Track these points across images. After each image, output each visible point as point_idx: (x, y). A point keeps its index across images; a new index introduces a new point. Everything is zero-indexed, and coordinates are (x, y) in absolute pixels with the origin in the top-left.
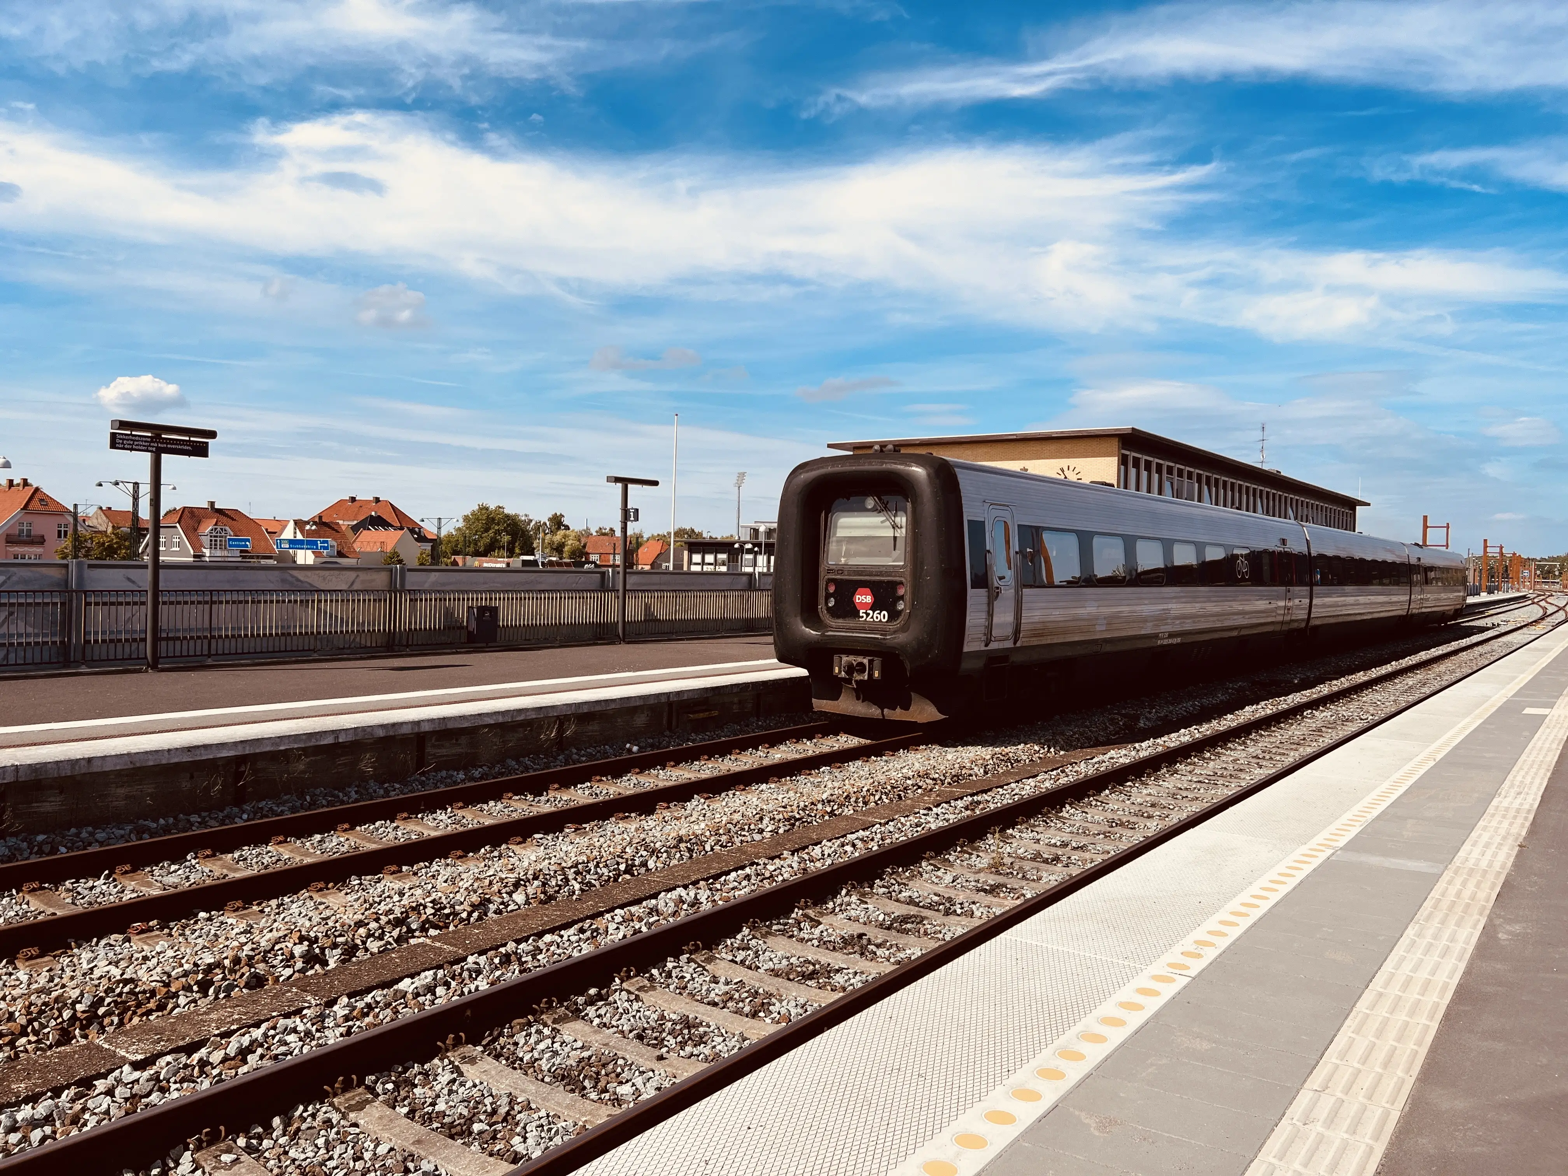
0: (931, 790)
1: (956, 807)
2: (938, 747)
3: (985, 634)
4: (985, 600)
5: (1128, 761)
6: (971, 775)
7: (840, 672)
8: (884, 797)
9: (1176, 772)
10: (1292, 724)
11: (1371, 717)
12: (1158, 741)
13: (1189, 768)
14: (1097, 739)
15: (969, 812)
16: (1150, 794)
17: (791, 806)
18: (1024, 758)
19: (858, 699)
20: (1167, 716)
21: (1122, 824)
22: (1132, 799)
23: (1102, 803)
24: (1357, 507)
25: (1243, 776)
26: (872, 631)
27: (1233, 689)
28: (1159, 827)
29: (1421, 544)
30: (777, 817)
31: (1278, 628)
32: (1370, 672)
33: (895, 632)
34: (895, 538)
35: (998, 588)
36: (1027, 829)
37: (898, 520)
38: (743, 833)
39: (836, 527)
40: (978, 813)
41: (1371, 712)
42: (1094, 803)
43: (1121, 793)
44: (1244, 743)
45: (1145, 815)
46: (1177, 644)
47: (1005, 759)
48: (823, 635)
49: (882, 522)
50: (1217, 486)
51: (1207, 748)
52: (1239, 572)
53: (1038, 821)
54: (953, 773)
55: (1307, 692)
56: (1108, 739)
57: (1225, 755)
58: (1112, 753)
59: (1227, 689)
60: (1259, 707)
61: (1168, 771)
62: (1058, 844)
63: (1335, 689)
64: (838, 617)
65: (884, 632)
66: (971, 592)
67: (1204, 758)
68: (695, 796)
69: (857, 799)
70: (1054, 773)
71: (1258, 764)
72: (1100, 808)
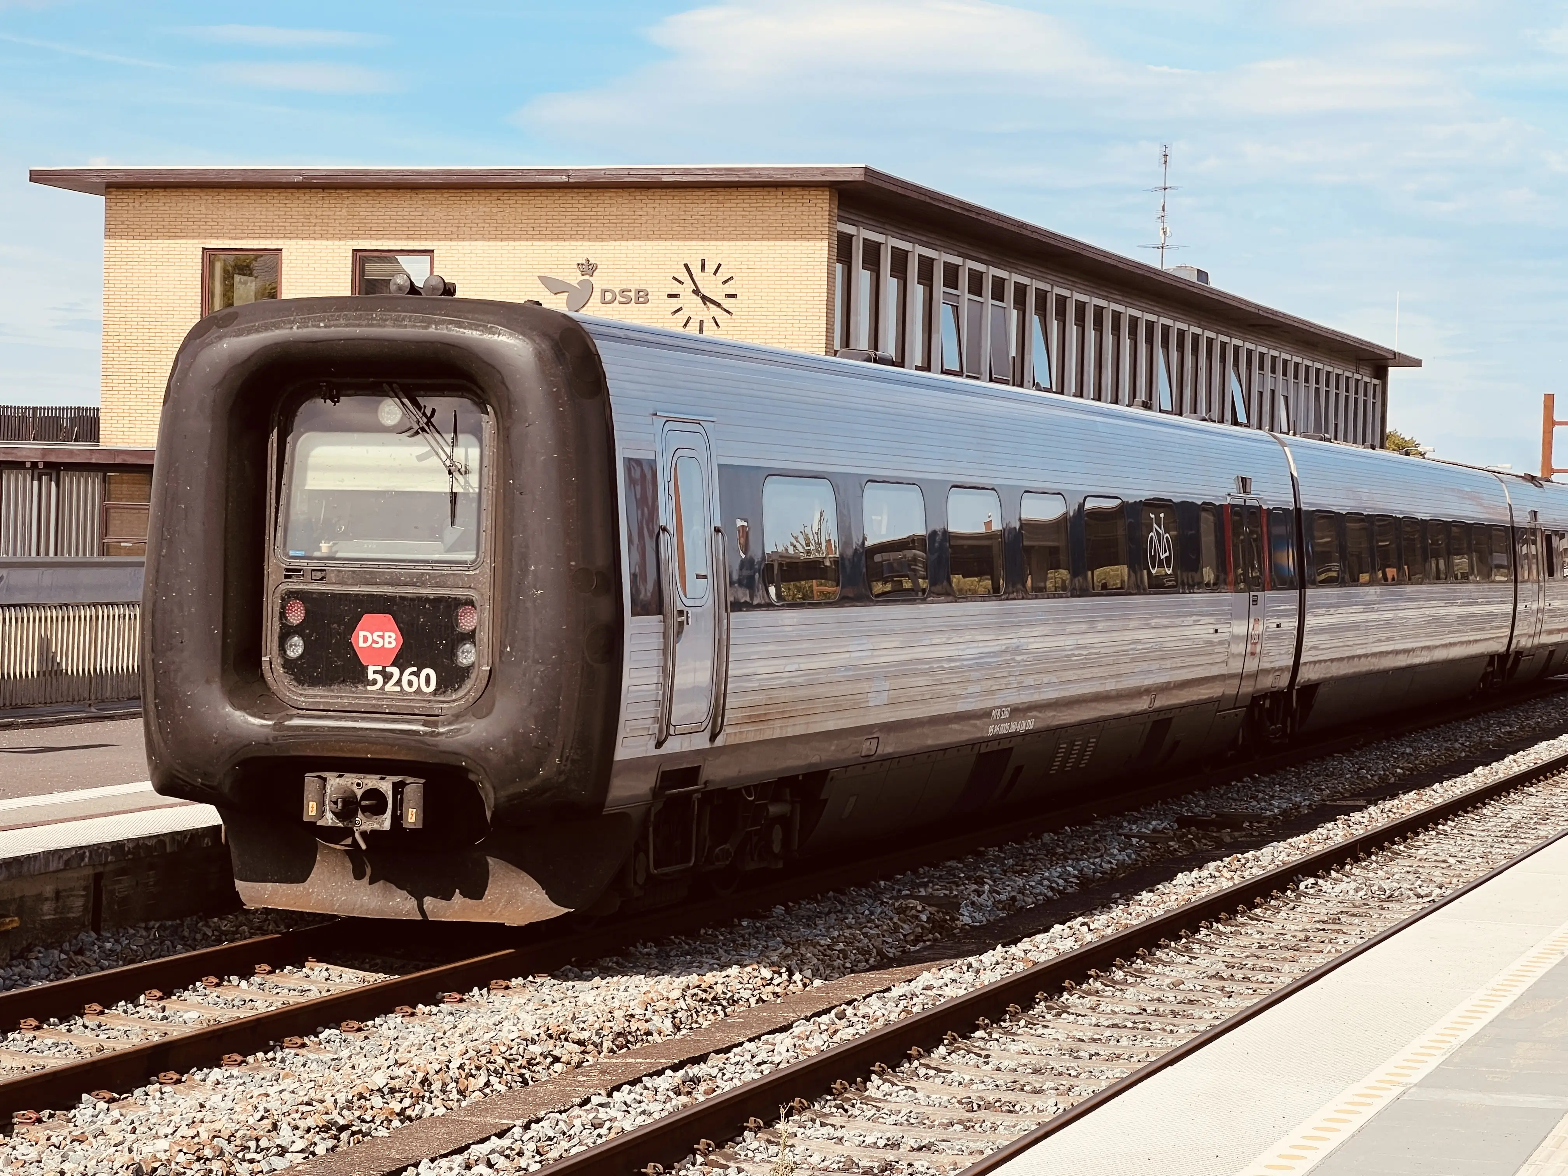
0: (579, 1065)
1: (656, 1090)
2: (548, 981)
3: (656, 720)
4: (656, 642)
5: (962, 992)
6: (648, 1033)
7: (321, 813)
8: (494, 1080)
9: (1065, 1009)
10: (1278, 910)
11: (1437, 891)
12: (1013, 949)
13: (1090, 1001)
14: (880, 953)
15: (683, 1099)
16: (1025, 1052)
17: (322, 1101)
18: (746, 994)
19: (358, 875)
20: (1013, 899)
21: (988, 1106)
22: (993, 1062)
23: (938, 1070)
24: (1391, 370)
25: (1197, 1012)
26: (398, 714)
27: (1140, 837)
28: (1061, 1107)
29: (1538, 474)
30: (302, 1124)
31: (1230, 689)
32: (1428, 791)
33: (457, 717)
34: (454, 496)
35: (681, 613)
36: (813, 1121)
37: (459, 453)
38: (248, 1156)
39: (305, 469)
40: (701, 1098)
41: (1439, 880)
42: (922, 1071)
43: (969, 1052)
44: (1188, 950)
45: (1027, 1088)
46: (1027, 733)
47: (710, 998)
48: (278, 726)
49: (420, 458)
50: (1061, 314)
51: (1118, 961)
52: (1153, 558)
53: (827, 1106)
54: (616, 1029)
55: (1300, 841)
56: (904, 952)
57: (1153, 973)
58: (926, 977)
59: (1128, 837)
60: (1205, 873)
61: (1049, 1008)
62: (881, 1143)
63: (1360, 832)
64: (314, 682)
65: (430, 719)
66: (632, 624)
67: (1114, 982)
68: (85, 1096)
69: (445, 1084)
70: (825, 1019)
71: (1222, 989)
72: (939, 1081)
